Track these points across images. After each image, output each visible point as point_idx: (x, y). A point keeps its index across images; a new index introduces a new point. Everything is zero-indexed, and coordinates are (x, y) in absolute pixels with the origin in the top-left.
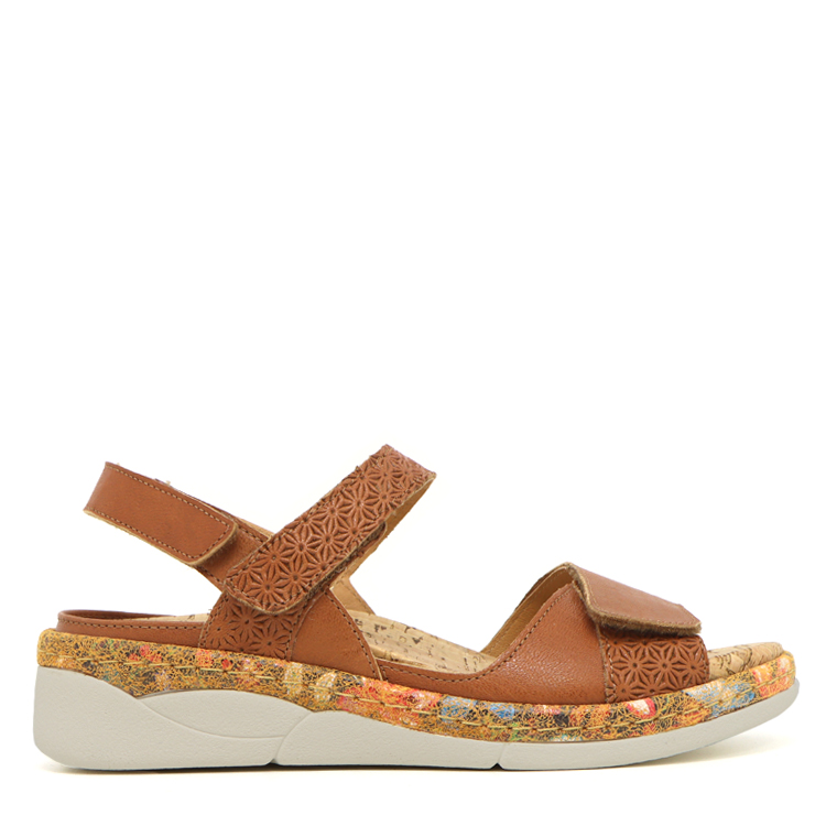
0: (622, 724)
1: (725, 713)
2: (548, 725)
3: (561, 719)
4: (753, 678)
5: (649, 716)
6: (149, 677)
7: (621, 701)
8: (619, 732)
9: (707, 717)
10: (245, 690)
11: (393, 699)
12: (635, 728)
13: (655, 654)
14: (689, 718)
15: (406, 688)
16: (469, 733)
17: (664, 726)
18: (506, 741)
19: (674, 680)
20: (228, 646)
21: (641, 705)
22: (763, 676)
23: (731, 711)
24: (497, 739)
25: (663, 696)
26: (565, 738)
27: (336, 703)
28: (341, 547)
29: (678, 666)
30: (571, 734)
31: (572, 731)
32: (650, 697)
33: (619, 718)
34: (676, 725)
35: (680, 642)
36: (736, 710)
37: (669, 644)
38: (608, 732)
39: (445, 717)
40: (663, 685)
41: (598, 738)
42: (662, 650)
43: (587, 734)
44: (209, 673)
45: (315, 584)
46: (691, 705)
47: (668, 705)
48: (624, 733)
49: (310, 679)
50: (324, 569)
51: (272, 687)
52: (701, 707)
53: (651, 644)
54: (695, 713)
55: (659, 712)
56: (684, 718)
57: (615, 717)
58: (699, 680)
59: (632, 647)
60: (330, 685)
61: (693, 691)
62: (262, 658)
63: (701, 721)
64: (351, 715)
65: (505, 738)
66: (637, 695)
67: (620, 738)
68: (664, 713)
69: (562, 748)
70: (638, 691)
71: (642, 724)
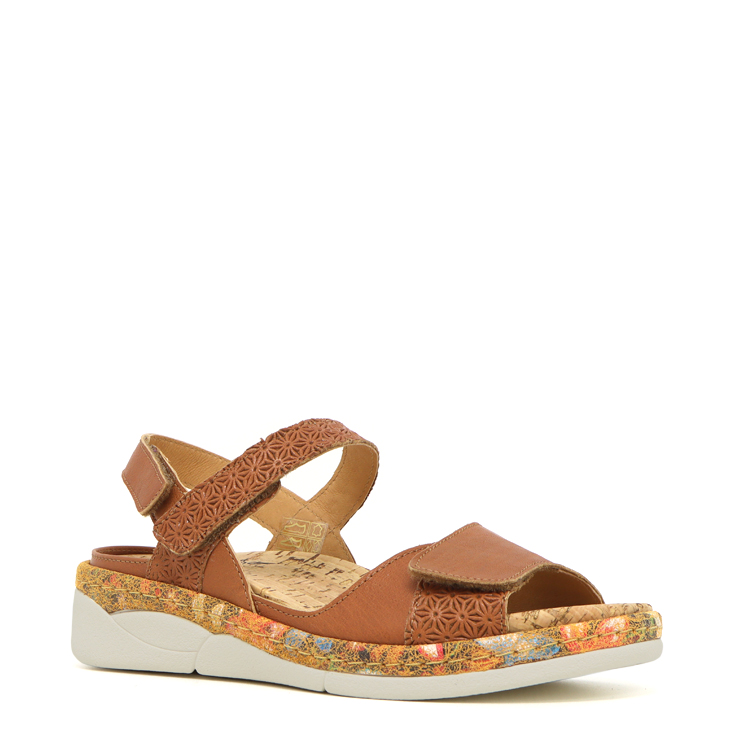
0: (414, 664)
1: (522, 662)
2: (355, 659)
3: (364, 656)
4: (559, 634)
5: (437, 659)
6: (114, 598)
7: (418, 644)
8: (411, 670)
9: (499, 665)
10: (170, 613)
11: (257, 628)
12: (427, 669)
13: (458, 605)
14: (478, 664)
15: (267, 620)
16: (302, 660)
17: (453, 669)
18: (326, 669)
19: (469, 629)
20: (162, 579)
21: (431, 649)
22: (574, 634)
23: (528, 662)
24: (320, 668)
25: (454, 643)
26: (369, 672)
27: (225, 629)
28: (233, 504)
29: (475, 618)
30: (372, 668)
31: (373, 666)
32: (442, 642)
33: (410, 658)
34: (465, 668)
35: (483, 596)
36: (534, 661)
37: (473, 598)
38: (402, 670)
39: (288, 646)
40: (457, 633)
41: (393, 675)
42: (464, 602)
43: (386, 671)
44: (148, 598)
45: (209, 532)
46: (480, 652)
47: (457, 650)
48: (416, 672)
49: (208, 607)
50: (216, 520)
51: (186, 612)
52: (492, 655)
53: (457, 597)
54: (485, 660)
55: (447, 656)
56: (473, 663)
57: (407, 658)
58: (496, 631)
59: (439, 598)
60: (220, 613)
61: (484, 641)
62: (181, 589)
63: (492, 668)
64: (235, 639)
65: (324, 667)
66: (433, 640)
67: (413, 676)
68: (452, 657)
69: (365, 680)
70: (432, 636)
71: (432, 665)
